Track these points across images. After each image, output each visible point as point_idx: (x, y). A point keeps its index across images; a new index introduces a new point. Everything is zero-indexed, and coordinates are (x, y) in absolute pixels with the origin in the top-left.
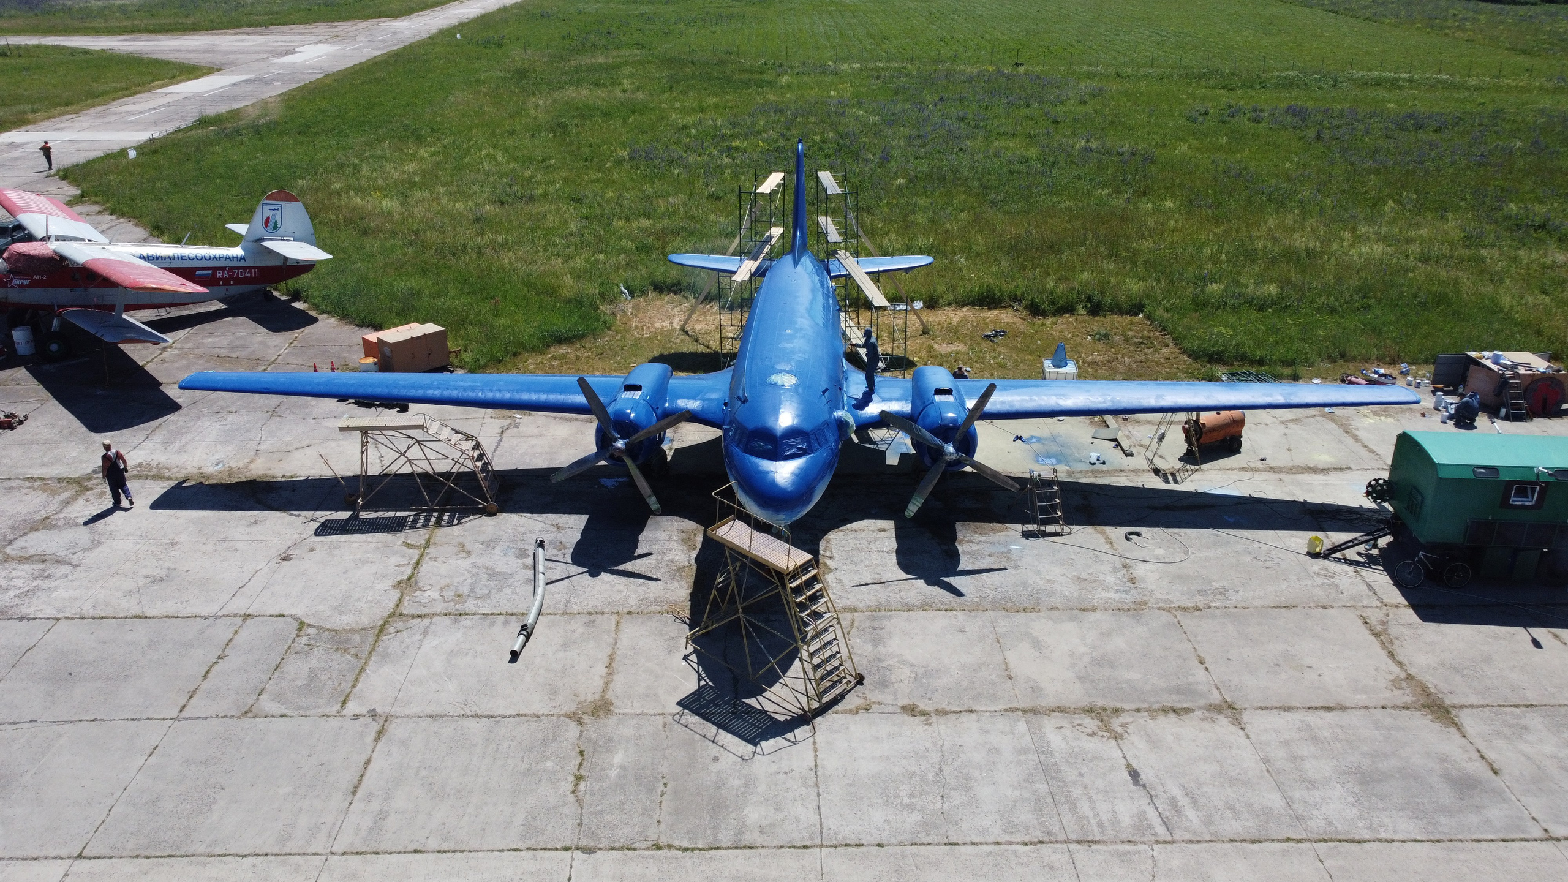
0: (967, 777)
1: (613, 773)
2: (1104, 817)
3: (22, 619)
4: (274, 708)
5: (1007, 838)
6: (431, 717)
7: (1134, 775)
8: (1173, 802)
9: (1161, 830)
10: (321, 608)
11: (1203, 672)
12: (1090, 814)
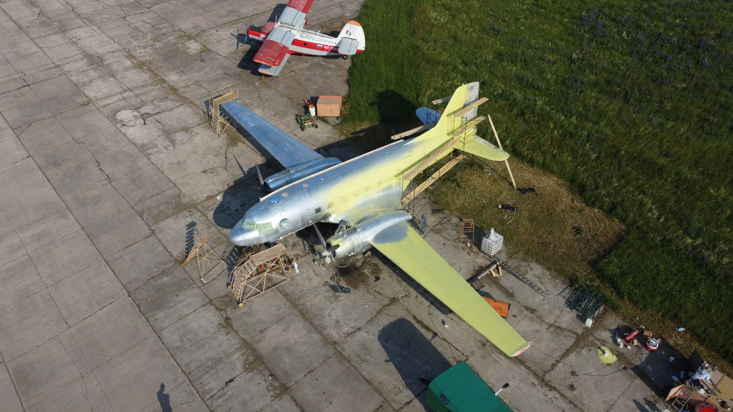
0: (203, 346)
1: (160, 282)
2: (206, 382)
3: (149, 159)
4: (145, 216)
5: (182, 366)
6: (159, 240)
7: (231, 381)
8: (224, 394)
9: (208, 397)
10: (188, 193)
11: (303, 375)
12: (204, 378)
